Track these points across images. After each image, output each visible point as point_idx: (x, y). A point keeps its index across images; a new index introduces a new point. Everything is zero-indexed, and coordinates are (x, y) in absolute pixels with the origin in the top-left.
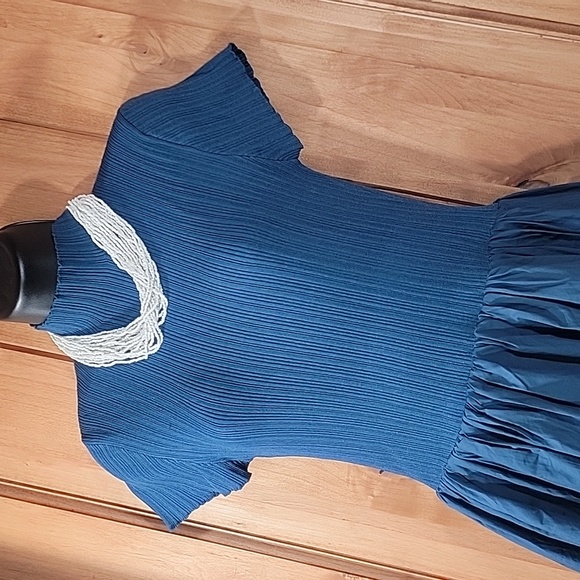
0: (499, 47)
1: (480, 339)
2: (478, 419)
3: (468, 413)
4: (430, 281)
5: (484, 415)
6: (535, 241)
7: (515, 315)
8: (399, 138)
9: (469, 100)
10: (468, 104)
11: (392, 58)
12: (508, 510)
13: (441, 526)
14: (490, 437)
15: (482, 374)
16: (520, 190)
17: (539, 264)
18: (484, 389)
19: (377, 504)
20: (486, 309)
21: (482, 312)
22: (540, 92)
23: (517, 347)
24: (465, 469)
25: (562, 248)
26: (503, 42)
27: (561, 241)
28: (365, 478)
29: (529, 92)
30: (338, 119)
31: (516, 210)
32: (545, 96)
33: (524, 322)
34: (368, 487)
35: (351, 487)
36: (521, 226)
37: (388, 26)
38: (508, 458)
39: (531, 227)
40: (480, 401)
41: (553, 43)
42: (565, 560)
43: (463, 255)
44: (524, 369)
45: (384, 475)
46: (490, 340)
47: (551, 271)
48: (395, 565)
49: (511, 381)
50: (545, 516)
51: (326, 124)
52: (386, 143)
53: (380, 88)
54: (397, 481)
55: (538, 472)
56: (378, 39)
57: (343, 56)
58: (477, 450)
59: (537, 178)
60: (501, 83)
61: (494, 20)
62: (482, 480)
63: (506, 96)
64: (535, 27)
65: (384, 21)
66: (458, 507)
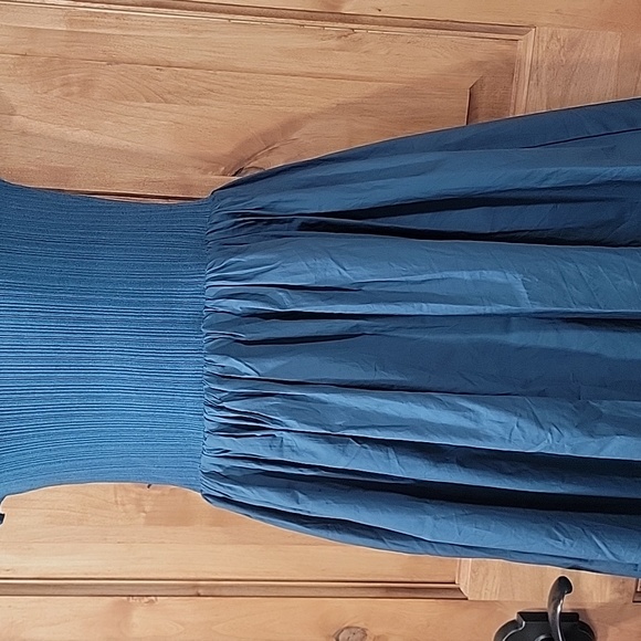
0: (189, 35)
1: (207, 334)
2: (218, 413)
3: (208, 409)
4: (150, 284)
5: (223, 408)
6: (250, 228)
7: (237, 305)
8: (104, 140)
9: (169, 93)
10: (169, 96)
11: (82, 57)
12: (265, 497)
13: (218, 529)
14: (234, 429)
15: (214, 368)
16: (236, 178)
17: (252, 252)
18: (219, 383)
19: (151, 520)
20: (210, 304)
21: (206, 307)
22: (238, 78)
23: (244, 337)
24: (219, 466)
25: (276, 233)
26: (193, 31)
27: (274, 226)
28: (133, 495)
29: (227, 79)
30: (35, 126)
31: (228, 200)
32: (243, 81)
33: (247, 311)
34: (139, 503)
35: (120, 508)
36: (235, 215)
37: (71, 22)
38: (254, 446)
39: (244, 215)
40: (218, 396)
41: (243, 26)
42: (330, 534)
43: (181, 252)
44: (253, 356)
45: (154, 489)
46: (218, 334)
47: (264, 257)
48: (181, 577)
49: (243, 371)
50: (300, 495)
51: (24, 133)
52: (92, 146)
53: (75, 89)
54: (167, 493)
55: (285, 454)
56: (63, 38)
57: (28, 59)
58: (224, 444)
59: (251, 165)
60: (198, 72)
61: (178, 8)
62: (237, 474)
63: (205, 85)
64: (221, 12)
65: (66, 18)
66: (222, 505)
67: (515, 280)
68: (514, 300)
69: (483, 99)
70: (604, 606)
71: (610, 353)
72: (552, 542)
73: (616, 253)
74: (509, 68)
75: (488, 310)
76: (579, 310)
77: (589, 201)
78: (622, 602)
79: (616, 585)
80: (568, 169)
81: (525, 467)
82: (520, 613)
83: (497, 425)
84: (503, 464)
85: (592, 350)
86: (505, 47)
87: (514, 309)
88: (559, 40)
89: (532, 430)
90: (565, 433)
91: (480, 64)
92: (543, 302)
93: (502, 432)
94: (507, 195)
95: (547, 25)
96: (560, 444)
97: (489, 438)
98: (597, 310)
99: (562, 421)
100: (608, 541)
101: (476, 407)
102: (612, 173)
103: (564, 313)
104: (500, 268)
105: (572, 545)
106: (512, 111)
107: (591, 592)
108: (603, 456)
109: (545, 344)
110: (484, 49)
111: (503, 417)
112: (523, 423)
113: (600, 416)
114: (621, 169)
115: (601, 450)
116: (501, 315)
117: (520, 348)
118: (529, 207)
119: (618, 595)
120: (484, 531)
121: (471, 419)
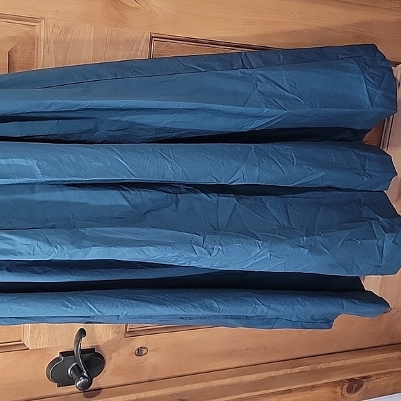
67: (32, 163)
68: (33, 175)
69: (18, 58)
70: (110, 341)
71: (92, 202)
72: (65, 309)
73: (91, 148)
74: (32, 41)
75: (18, 181)
76: (70, 179)
77: (78, 119)
78: (119, 338)
79: (114, 329)
80: (61, 101)
81: (48, 269)
82: (60, 353)
83: (25, 246)
84: (35, 268)
85: (83, 201)
86: (28, 29)
87: (33, 180)
88: (59, 27)
89: (46, 247)
90: (64, 247)
91: (13, 38)
92: (50, 176)
93: (28, 249)
94: (29, 115)
95: (50, 18)
96: (63, 253)
97: (21, 254)
98: (81, 179)
99: (63, 241)
100: (95, 305)
101: (12, 237)
102: (86, 104)
103: (63, 181)
104: (23, 157)
105: (76, 309)
106: (35, 66)
107: (101, 335)
108: (87, 259)
109: (55, 199)
110: (16, 29)
111: (29, 241)
112: (40, 244)
113: (84, 237)
114: (90, 102)
115: (86, 255)
116: (27, 184)
117: (42, 202)
118: (43, 122)
119: (116, 335)
120: (25, 308)
121: (10, 244)
